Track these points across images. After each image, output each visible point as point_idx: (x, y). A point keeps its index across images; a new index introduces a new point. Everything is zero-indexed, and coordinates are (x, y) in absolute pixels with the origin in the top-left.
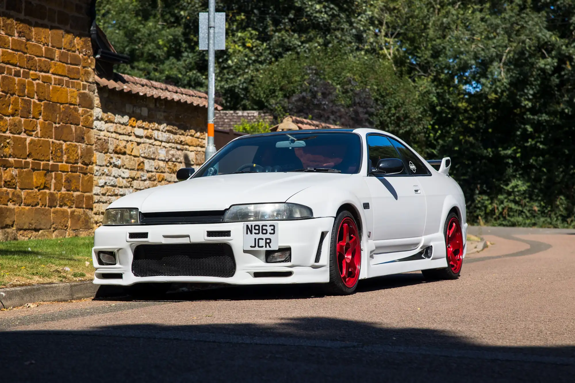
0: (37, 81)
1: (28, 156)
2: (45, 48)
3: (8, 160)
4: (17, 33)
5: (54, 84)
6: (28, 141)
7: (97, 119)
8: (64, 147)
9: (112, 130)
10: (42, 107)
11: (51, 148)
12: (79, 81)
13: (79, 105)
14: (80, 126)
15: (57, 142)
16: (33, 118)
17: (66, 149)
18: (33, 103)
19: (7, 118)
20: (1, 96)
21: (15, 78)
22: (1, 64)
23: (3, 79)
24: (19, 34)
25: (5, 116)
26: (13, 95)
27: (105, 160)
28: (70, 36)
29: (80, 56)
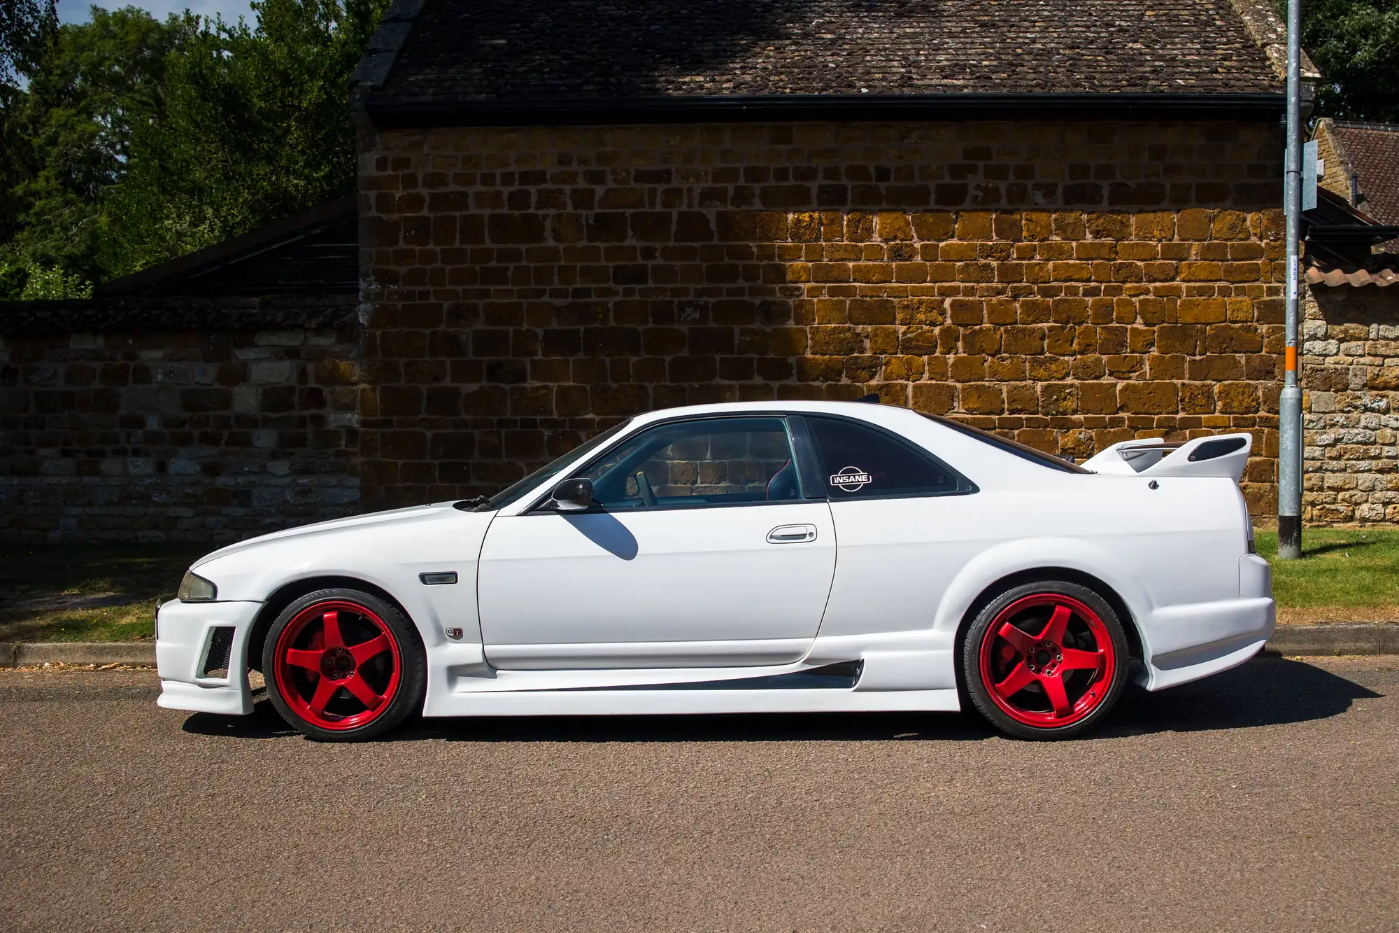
0: (1142, 297)
1: (1121, 409)
2: (1163, 246)
3: (1070, 419)
4: (1091, 233)
5: (1186, 296)
6: (1119, 387)
7: (1314, 337)
8: (1216, 389)
9: (1360, 352)
10: (1156, 334)
11: (1180, 394)
12: (1257, 284)
13: (1258, 321)
14: (1263, 353)
15: (1198, 383)
16: (1132, 352)
17: (1220, 393)
18: (1132, 329)
19: (1066, 358)
20: (1051, 329)
21: (1087, 299)
22: (1052, 284)
23: (1057, 303)
24: (1097, 234)
25: (1064, 355)
26: (1080, 324)
27: (1339, 402)
28: (1230, 217)
29: (1263, 245)
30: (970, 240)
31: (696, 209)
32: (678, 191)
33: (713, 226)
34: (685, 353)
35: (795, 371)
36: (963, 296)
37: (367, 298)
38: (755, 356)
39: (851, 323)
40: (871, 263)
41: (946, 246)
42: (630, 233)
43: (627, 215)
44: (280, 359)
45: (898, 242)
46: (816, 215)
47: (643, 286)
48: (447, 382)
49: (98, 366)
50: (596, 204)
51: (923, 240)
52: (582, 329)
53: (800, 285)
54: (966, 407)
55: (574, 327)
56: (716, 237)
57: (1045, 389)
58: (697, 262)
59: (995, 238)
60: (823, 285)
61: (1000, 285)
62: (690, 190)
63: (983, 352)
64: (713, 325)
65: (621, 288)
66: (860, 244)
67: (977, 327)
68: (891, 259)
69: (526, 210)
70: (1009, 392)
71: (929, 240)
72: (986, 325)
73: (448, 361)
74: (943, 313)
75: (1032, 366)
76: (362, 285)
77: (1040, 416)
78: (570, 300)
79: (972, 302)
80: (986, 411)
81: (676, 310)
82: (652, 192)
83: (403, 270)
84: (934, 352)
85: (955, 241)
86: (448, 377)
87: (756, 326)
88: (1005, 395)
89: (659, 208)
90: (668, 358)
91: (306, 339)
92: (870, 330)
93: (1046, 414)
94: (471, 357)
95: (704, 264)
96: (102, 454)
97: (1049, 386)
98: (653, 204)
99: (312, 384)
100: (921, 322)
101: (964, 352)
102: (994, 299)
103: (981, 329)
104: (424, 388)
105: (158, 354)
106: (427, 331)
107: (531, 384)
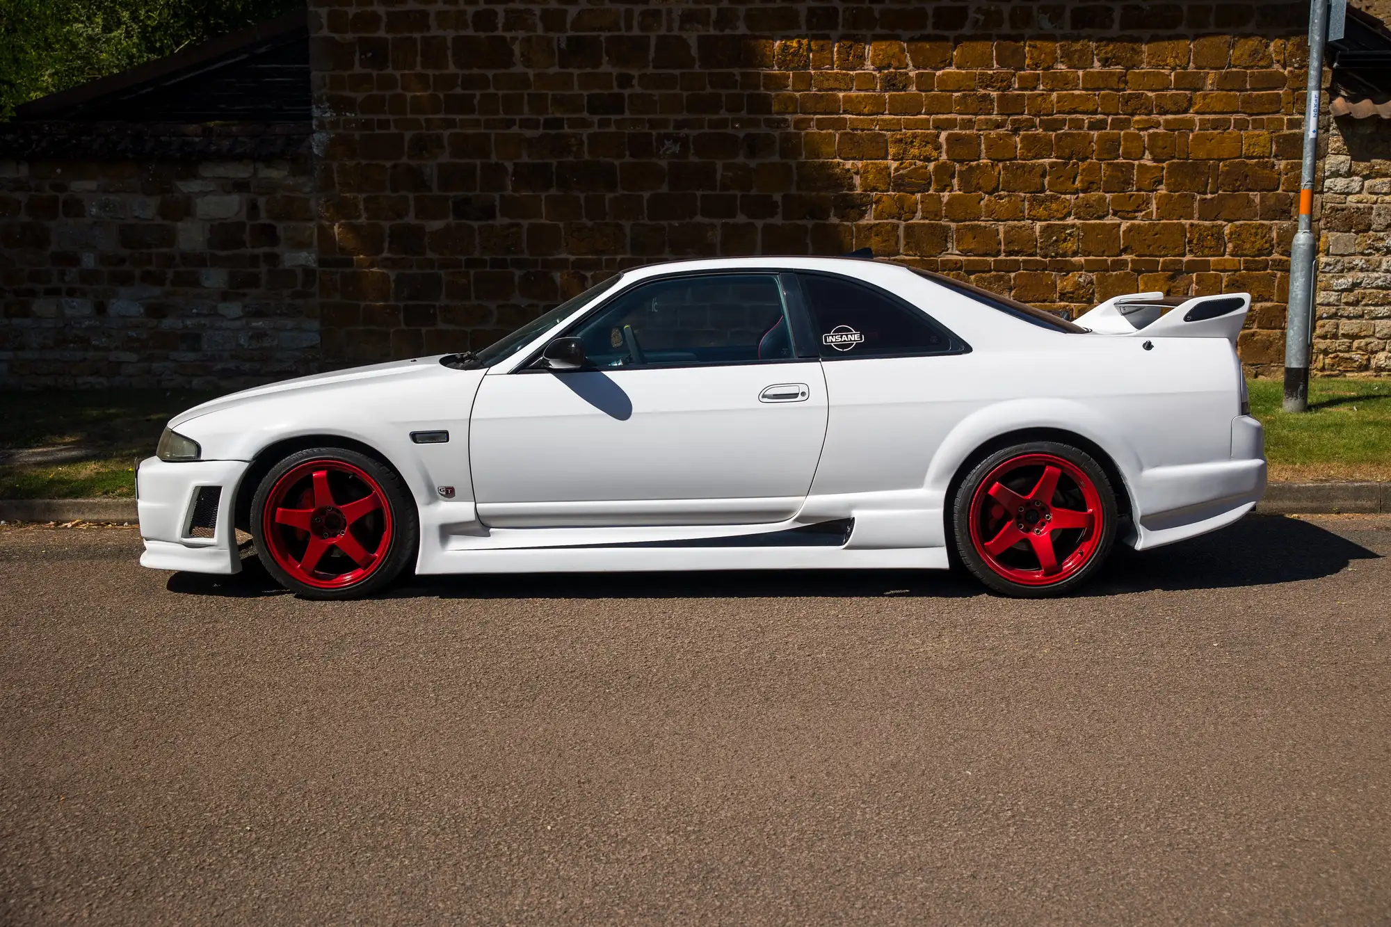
0: (1151, 131)
1: (1125, 251)
2: (1176, 75)
3: (1069, 261)
4: (1099, 61)
5: (1199, 130)
6: (1123, 228)
7: (1336, 174)
8: (1227, 231)
9: (1386, 190)
10: (1165, 171)
11: (1188, 235)
12: (1277, 116)
13: (1276, 156)
14: (1280, 191)
15: (1207, 223)
16: (1139, 190)
17: (1231, 234)
18: (1140, 166)
19: (1068, 197)
20: (1052, 165)
21: (1092, 132)
22: (1055, 116)
23: (1059, 138)
24: (1105, 62)
25: (1065, 194)
26: (1084, 159)
27: (1359, 244)
28: (1253, 43)
29: (1286, 73)
30: (969, 68)
31: (676, 32)
32: (656, 13)
33: (694, 52)
34: (665, 189)
35: (780, 210)
36: (960, 129)
37: (322, 126)
38: (738, 193)
39: (841, 158)
40: (863, 93)
41: (943, 75)
42: (605, 58)
43: (602, 39)
44: (229, 193)
45: (892, 70)
46: (805, 42)
47: (619, 117)
48: (411, 219)
49: (21, 196)
50: (568, 26)
51: (918, 68)
52: (554, 162)
53: (788, 117)
54: (960, 248)
55: (546, 161)
56: (697, 64)
57: (1044, 230)
58: (678, 91)
59: (995, 66)
60: (812, 116)
61: (999, 118)
62: (670, 12)
63: (980, 189)
64: (693, 159)
65: (596, 118)
66: (851, 73)
67: (974, 163)
68: (884, 89)
69: (492, 31)
70: (1006, 233)
71: (926, 69)
72: (984, 161)
73: (411, 196)
74: (938, 148)
75: (1031, 205)
76: (316, 112)
77: (1038, 258)
78: (541, 131)
79: (969, 136)
80: (980, 253)
81: (654, 144)
82: (629, 13)
83: (360, 96)
84: (928, 190)
85: (953, 69)
86: (412, 213)
87: (741, 160)
88: (1001, 236)
89: (636, 32)
90: (646, 195)
91: (256, 170)
92: (860, 165)
93: (1045, 256)
94: (436, 192)
95: (685, 94)
96: (32, 293)
97: (1048, 226)
98: (629, 28)
99: (264, 219)
100: (914, 157)
101: (960, 190)
102: (992, 132)
103: (978, 165)
104: (386, 225)
105: (92, 185)
106: (388, 164)
107: (501, 221)
